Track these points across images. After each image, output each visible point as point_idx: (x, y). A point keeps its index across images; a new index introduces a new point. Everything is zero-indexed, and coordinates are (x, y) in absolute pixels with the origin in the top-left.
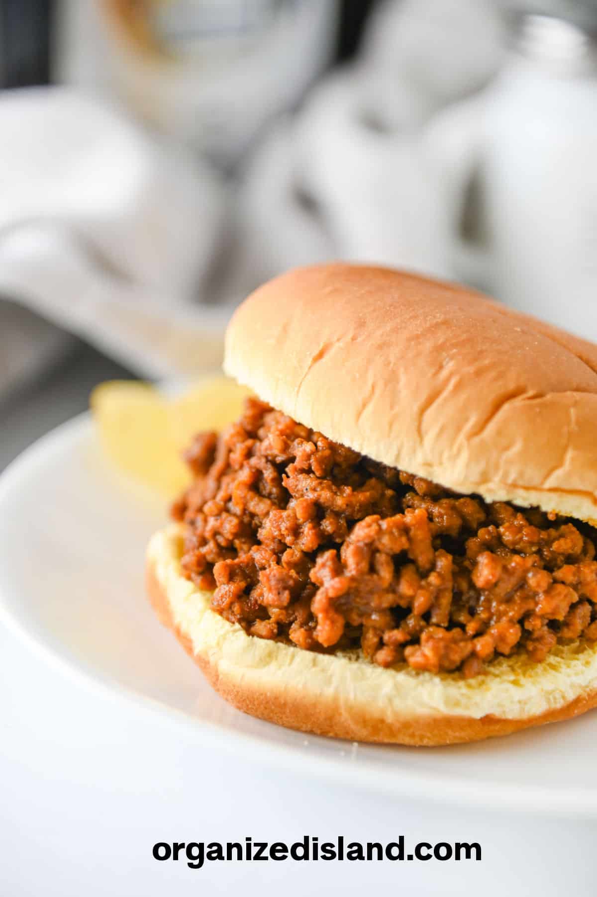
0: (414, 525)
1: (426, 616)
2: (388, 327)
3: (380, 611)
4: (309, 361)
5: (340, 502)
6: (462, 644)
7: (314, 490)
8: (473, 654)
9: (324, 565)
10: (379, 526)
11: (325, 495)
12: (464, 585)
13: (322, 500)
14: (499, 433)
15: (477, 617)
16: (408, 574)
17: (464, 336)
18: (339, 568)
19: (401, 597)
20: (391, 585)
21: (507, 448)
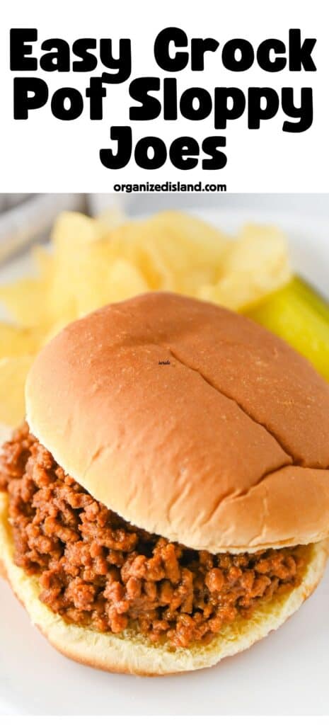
0: (167, 560)
1: (179, 609)
2: (140, 437)
3: (149, 612)
4: (90, 458)
5: (118, 546)
6: (201, 628)
7: (101, 538)
8: (210, 632)
9: (112, 591)
10: (146, 566)
11: (108, 543)
12: (201, 587)
13: (107, 545)
14: (221, 521)
15: (209, 604)
16: (166, 589)
17: (191, 445)
18: (122, 593)
19: (163, 603)
20: (156, 598)
21: (225, 530)
